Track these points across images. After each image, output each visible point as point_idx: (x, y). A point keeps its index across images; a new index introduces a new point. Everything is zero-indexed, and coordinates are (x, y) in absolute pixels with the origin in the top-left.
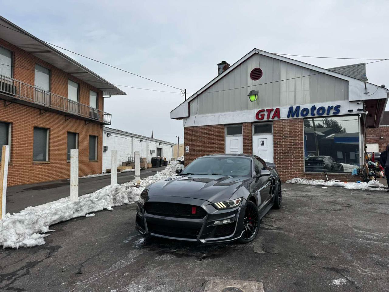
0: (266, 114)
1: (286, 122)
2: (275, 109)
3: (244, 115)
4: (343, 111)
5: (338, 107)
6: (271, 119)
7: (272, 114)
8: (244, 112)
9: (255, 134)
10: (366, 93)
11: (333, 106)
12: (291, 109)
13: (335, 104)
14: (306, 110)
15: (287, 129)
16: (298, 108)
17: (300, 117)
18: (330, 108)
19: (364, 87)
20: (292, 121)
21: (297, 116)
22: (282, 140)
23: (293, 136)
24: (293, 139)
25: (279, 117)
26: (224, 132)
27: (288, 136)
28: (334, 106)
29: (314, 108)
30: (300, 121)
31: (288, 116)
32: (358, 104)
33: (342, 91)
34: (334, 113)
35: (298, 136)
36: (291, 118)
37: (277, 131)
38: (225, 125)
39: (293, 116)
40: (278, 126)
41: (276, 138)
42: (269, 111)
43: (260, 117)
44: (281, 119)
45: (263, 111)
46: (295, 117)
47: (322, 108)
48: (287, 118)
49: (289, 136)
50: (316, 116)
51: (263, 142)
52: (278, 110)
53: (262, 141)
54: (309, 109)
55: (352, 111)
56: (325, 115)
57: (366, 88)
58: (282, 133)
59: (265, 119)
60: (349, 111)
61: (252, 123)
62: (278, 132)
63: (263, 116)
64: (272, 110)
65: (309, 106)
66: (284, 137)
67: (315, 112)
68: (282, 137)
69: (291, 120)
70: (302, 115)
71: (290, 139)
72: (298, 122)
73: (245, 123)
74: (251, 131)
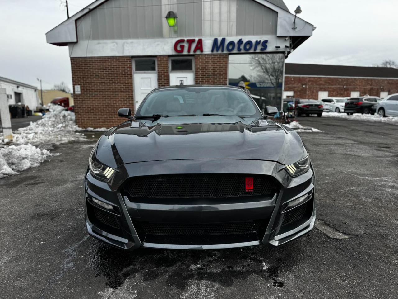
0: (186, 45)
1: (209, 58)
2: (197, 39)
3: (158, 45)
4: (270, 48)
5: (266, 42)
6: (192, 53)
7: (194, 46)
8: (158, 41)
9: (173, 71)
10: (294, 28)
11: (260, 41)
12: (216, 40)
13: (262, 38)
14: (232, 43)
15: (210, 66)
16: (224, 40)
17: (225, 52)
18: (258, 43)
19: (293, 21)
20: (216, 57)
21: (223, 51)
22: (204, 79)
23: (217, 75)
24: (217, 79)
25: (202, 51)
26: (130, 68)
27: (211, 75)
28: (262, 41)
29: (240, 42)
30: (225, 57)
31: (212, 51)
32: (285, 40)
33: (270, 23)
34: (261, 49)
35: (222, 75)
36: (215, 52)
37: (199, 68)
38: (133, 57)
39: (217, 51)
40: (200, 62)
41: (198, 77)
42: (191, 42)
43: (179, 48)
44: (204, 53)
45: (182, 41)
46: (220, 52)
47: (249, 43)
48: (210, 52)
49: (213, 75)
50: (243, 51)
51: (182, 82)
52: (200, 41)
53: (181, 81)
54: (236, 42)
55: (279, 47)
56: (252, 51)
57: (294, 23)
58: (205, 72)
59: (185, 52)
60: (277, 47)
61: (169, 56)
62: (200, 70)
63: (182, 47)
64: (193, 41)
65: (236, 39)
66: (207, 75)
67: (242, 47)
68: (205, 75)
69: (214, 55)
70: (228, 49)
71: (213, 79)
72: (223, 57)
73: (160, 56)
74: (168, 67)
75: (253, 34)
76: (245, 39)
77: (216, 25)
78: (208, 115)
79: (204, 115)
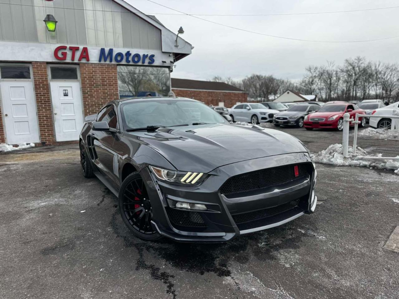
0: (69, 54)
1: (97, 67)
2: (81, 47)
3: (32, 49)
4: (157, 62)
5: (153, 56)
6: (76, 61)
7: (78, 54)
8: (32, 45)
9: (53, 80)
10: (176, 46)
11: (147, 55)
12: (103, 51)
13: (150, 53)
14: (120, 54)
15: (98, 76)
16: (111, 51)
17: (114, 62)
18: (145, 56)
19: (176, 39)
20: (104, 67)
21: (111, 61)
22: (93, 89)
23: (106, 85)
24: (107, 89)
25: (88, 60)
27: (100, 85)
28: (149, 55)
29: (128, 54)
30: (113, 68)
31: (100, 60)
32: (170, 56)
33: (155, 39)
34: (149, 63)
35: (113, 85)
36: (103, 62)
37: (86, 77)
39: (105, 61)
40: (86, 71)
41: (85, 87)
42: (74, 50)
44: (90, 62)
45: (65, 48)
46: (108, 62)
47: (137, 55)
48: (98, 62)
49: (103, 85)
50: (131, 63)
51: (67, 91)
52: (85, 50)
53: (65, 90)
54: (124, 53)
55: (165, 62)
56: (140, 63)
57: (176, 41)
58: (93, 81)
59: (68, 60)
60: (163, 62)
61: (48, 63)
62: (87, 79)
63: (64, 54)
64: (77, 49)
65: (124, 51)
66: (96, 85)
67: (130, 59)
68: (94, 85)
69: (102, 65)
70: (116, 60)
71: (103, 89)
72: (112, 68)
73: (36, 62)
74: (46, 75)
75: (140, 47)
76: (133, 52)
77: (101, 35)
78: (197, 124)
79: (194, 124)
